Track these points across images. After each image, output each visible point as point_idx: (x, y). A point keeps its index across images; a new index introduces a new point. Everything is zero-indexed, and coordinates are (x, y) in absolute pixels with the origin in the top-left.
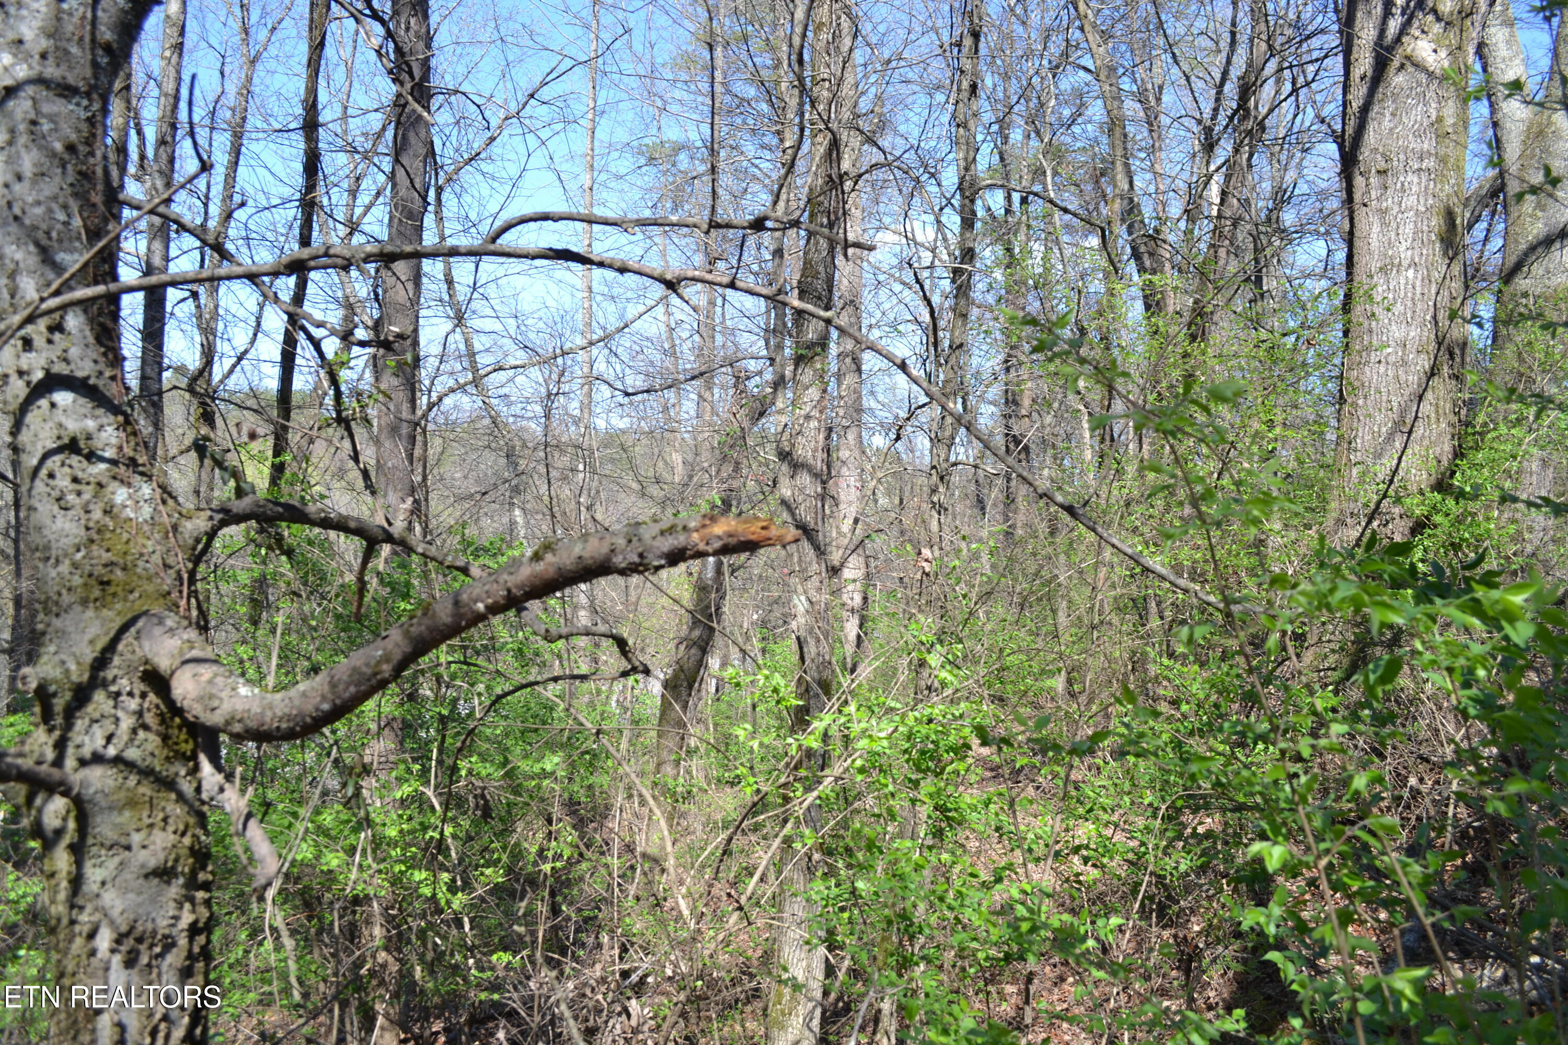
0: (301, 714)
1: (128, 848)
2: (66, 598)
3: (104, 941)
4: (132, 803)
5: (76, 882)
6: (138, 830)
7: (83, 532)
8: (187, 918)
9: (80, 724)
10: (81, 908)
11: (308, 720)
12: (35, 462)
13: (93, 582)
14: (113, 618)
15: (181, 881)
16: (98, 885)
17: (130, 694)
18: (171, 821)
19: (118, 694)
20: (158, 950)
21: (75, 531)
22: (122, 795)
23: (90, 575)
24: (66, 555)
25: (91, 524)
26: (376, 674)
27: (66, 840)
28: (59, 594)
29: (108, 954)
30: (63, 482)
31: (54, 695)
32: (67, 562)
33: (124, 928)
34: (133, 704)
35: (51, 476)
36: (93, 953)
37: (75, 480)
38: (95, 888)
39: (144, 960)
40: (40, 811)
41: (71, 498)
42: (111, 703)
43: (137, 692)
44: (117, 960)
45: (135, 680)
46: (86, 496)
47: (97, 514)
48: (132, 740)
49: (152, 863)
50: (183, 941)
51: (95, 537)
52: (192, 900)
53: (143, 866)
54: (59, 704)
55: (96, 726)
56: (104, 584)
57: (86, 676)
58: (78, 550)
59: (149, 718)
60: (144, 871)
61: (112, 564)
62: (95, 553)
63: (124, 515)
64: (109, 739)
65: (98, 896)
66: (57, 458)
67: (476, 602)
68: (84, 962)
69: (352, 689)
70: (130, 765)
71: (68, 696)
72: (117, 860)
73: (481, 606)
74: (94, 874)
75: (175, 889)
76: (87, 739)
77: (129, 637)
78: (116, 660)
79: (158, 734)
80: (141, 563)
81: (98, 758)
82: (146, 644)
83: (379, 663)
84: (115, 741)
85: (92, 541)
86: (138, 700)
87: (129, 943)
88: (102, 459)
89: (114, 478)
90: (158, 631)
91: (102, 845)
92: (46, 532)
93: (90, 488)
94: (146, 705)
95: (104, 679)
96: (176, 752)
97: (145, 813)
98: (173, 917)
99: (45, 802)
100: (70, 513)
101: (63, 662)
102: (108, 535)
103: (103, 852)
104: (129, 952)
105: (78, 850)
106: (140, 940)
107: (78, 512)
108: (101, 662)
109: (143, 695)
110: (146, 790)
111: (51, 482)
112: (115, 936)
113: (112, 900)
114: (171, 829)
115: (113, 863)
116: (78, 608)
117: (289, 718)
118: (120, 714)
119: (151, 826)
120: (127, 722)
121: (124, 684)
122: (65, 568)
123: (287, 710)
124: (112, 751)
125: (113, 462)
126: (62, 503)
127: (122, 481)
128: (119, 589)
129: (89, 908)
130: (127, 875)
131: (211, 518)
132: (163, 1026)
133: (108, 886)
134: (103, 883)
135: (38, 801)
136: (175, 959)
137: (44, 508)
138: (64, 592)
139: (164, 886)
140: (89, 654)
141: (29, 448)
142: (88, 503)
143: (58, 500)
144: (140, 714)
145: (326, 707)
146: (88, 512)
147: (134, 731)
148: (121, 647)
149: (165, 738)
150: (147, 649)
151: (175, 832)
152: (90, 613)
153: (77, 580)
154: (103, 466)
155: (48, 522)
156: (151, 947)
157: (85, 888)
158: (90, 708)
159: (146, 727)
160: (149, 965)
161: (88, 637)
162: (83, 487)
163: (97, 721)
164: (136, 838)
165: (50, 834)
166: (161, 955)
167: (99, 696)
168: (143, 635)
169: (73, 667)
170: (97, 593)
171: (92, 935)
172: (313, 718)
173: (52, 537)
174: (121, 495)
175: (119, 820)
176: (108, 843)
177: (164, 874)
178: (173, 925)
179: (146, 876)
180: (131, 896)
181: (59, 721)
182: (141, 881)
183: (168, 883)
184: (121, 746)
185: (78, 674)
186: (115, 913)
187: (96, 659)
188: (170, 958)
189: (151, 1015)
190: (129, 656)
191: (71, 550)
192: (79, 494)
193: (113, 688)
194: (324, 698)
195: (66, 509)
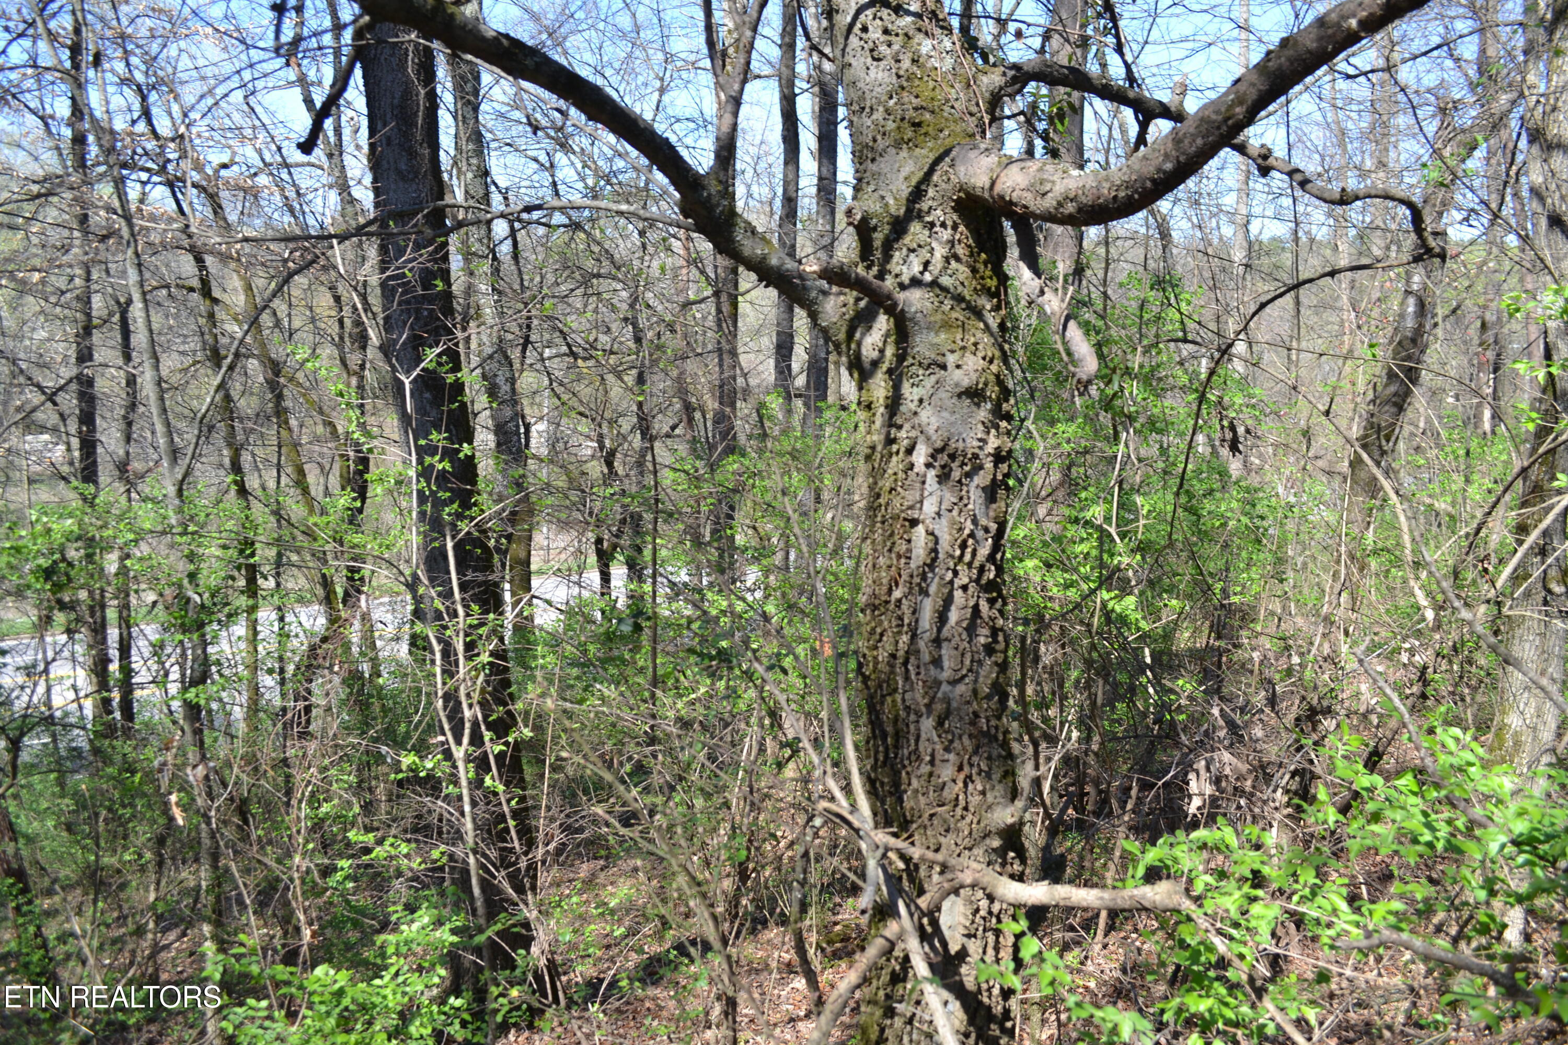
0: (1142, 179)
1: (944, 367)
2: (881, 143)
3: (920, 457)
4: (946, 325)
5: (894, 403)
6: (952, 352)
7: (894, 80)
8: (993, 443)
9: (897, 256)
10: (900, 427)
11: (1149, 184)
12: (849, 19)
13: (906, 124)
14: (926, 154)
15: (989, 406)
16: (916, 403)
17: (943, 225)
18: (980, 347)
19: (932, 225)
20: (967, 468)
21: (887, 80)
22: (939, 317)
23: (903, 119)
24: (879, 103)
25: (902, 73)
26: (1226, 119)
27: (885, 367)
28: (875, 140)
29: (923, 468)
30: (875, 34)
31: (875, 229)
32: (881, 109)
33: (939, 444)
34: (946, 234)
35: (865, 29)
36: (911, 467)
37: (886, 32)
38: (913, 406)
39: (956, 474)
40: (859, 344)
41: (883, 48)
42: (927, 233)
43: (949, 223)
44: (931, 474)
45: (948, 210)
46: (896, 47)
47: (906, 64)
48: (946, 268)
49: (966, 382)
50: (989, 465)
51: (905, 84)
52: (997, 427)
53: (957, 385)
54: (878, 238)
55: (912, 255)
56: (917, 125)
57: (902, 211)
58: (891, 98)
59: (960, 250)
60: (958, 390)
61: (922, 108)
62: (906, 100)
63: (929, 65)
64: (926, 264)
65: (915, 413)
66: (869, 12)
67: (1345, 18)
68: (901, 475)
69: (1199, 141)
70: (945, 290)
71: (887, 229)
72: (933, 379)
73: (1353, 23)
74: (910, 393)
75: (983, 413)
76: (904, 268)
77: (944, 166)
78: (931, 192)
79: (969, 266)
80: (946, 108)
81: (916, 282)
82: (961, 170)
83: (1231, 107)
84: (930, 268)
85: (903, 88)
86: (949, 231)
87: (943, 458)
88: (908, 13)
89: (919, 30)
90: (973, 154)
91: (920, 364)
92: (860, 85)
93: (900, 38)
94: (957, 237)
95: (920, 210)
96: (983, 286)
97: (959, 336)
98: (980, 440)
99: (863, 335)
100: (882, 64)
101: (883, 198)
102: (917, 82)
103: (921, 372)
104: (943, 467)
105: (896, 376)
106: (952, 457)
107: (888, 62)
108: (917, 193)
109: (955, 227)
110: (958, 314)
111: (864, 35)
112: (930, 451)
113: (927, 416)
114: (980, 354)
115: (930, 382)
116: (892, 151)
117: (1127, 185)
118: (934, 245)
119: (963, 348)
120: (940, 252)
121: (938, 215)
122: (879, 115)
123: (1126, 178)
124: (928, 277)
125: (919, 16)
126: (875, 54)
127: (926, 34)
128: (930, 129)
129: (907, 426)
130: (942, 394)
131: (1004, 74)
132: (970, 541)
133: (925, 404)
134: (921, 401)
135: (858, 335)
136: (982, 479)
137: (859, 61)
138: (879, 137)
139: (974, 408)
140: (905, 191)
141: (843, 6)
142: (897, 53)
143: (872, 50)
144: (952, 243)
145: (1168, 166)
146: (898, 61)
147: (947, 260)
148: (935, 178)
149: (974, 271)
150: (962, 175)
151: (984, 358)
152: (904, 153)
153: (890, 125)
154: (909, 19)
155: (863, 75)
156: (963, 464)
157: (903, 408)
158: (907, 240)
159: (957, 259)
160: (960, 482)
161: (903, 174)
162: (893, 39)
163: (913, 251)
164: (951, 359)
165: (867, 366)
166: (968, 475)
167: (915, 227)
168: (957, 163)
169: (891, 202)
170: (909, 134)
171: (910, 451)
172: (1153, 181)
173: (866, 88)
174: (926, 46)
175: (936, 340)
176: (926, 362)
177: (974, 394)
178: (980, 448)
179: (959, 396)
180: (945, 414)
181: (878, 254)
182: (954, 400)
183: (978, 405)
184: (936, 272)
185: (897, 208)
186: (931, 430)
187: (911, 194)
188: (977, 480)
189: (961, 530)
190: (944, 186)
191: (884, 98)
192: (889, 46)
193: (928, 219)
194: (1166, 156)
195: (879, 60)
